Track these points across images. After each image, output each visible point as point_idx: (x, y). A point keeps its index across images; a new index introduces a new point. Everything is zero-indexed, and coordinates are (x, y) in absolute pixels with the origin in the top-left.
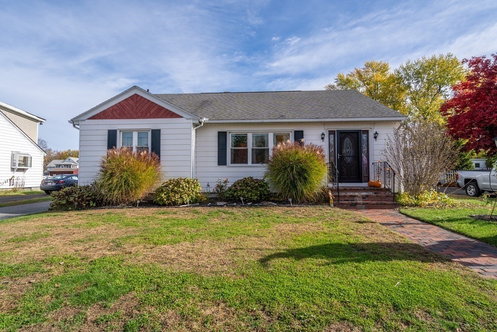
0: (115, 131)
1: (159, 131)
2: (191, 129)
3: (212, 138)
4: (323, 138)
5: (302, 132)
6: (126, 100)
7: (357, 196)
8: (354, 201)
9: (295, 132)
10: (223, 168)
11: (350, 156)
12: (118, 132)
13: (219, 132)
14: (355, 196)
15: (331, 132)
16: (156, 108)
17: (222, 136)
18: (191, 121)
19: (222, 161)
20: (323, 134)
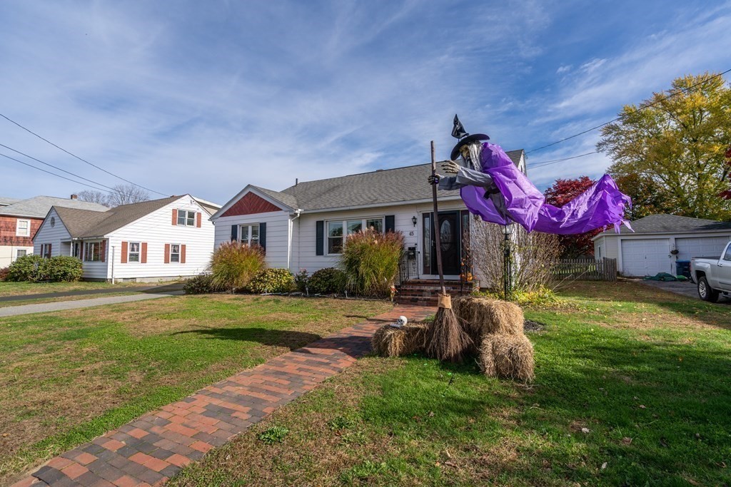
0: (236, 226)
1: (265, 223)
2: (288, 221)
3: (310, 228)
4: (415, 223)
5: (394, 216)
6: (244, 197)
7: (425, 291)
8: (421, 296)
9: (386, 217)
10: (320, 258)
11: (447, 243)
12: (238, 227)
13: (317, 222)
14: (423, 291)
15: (425, 216)
16: (263, 203)
17: (320, 225)
18: (288, 213)
19: (319, 252)
20: (414, 218)
